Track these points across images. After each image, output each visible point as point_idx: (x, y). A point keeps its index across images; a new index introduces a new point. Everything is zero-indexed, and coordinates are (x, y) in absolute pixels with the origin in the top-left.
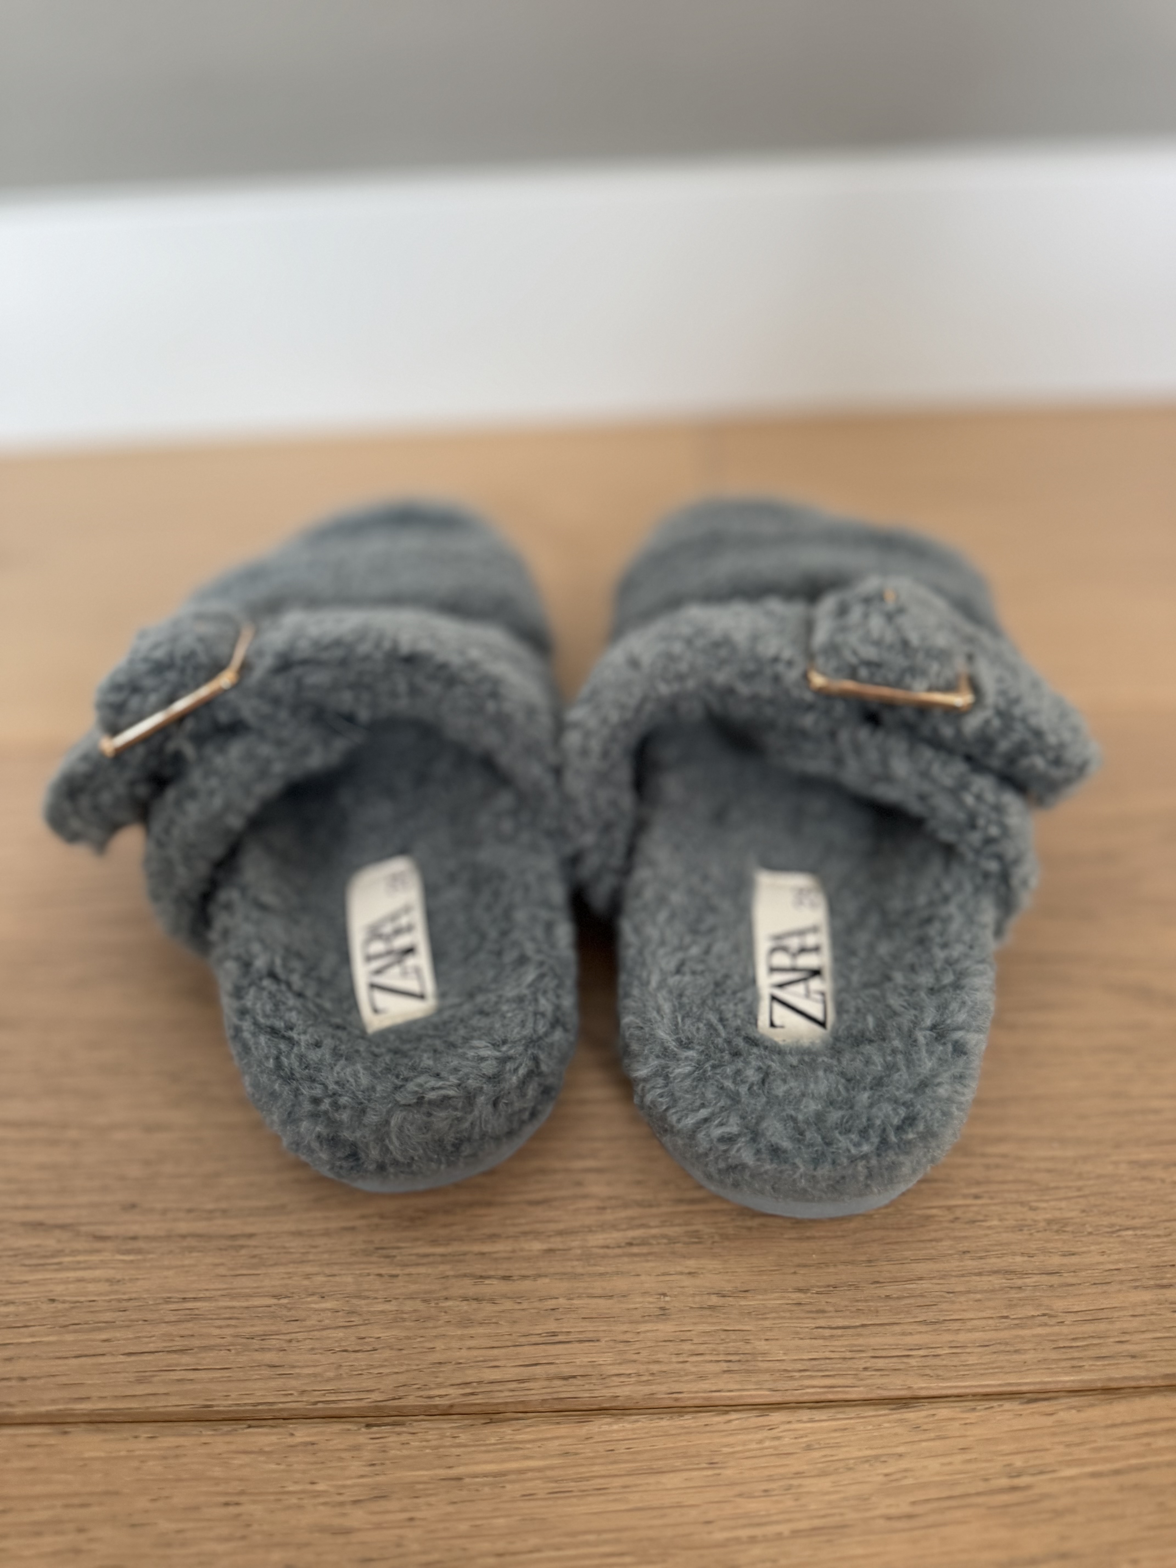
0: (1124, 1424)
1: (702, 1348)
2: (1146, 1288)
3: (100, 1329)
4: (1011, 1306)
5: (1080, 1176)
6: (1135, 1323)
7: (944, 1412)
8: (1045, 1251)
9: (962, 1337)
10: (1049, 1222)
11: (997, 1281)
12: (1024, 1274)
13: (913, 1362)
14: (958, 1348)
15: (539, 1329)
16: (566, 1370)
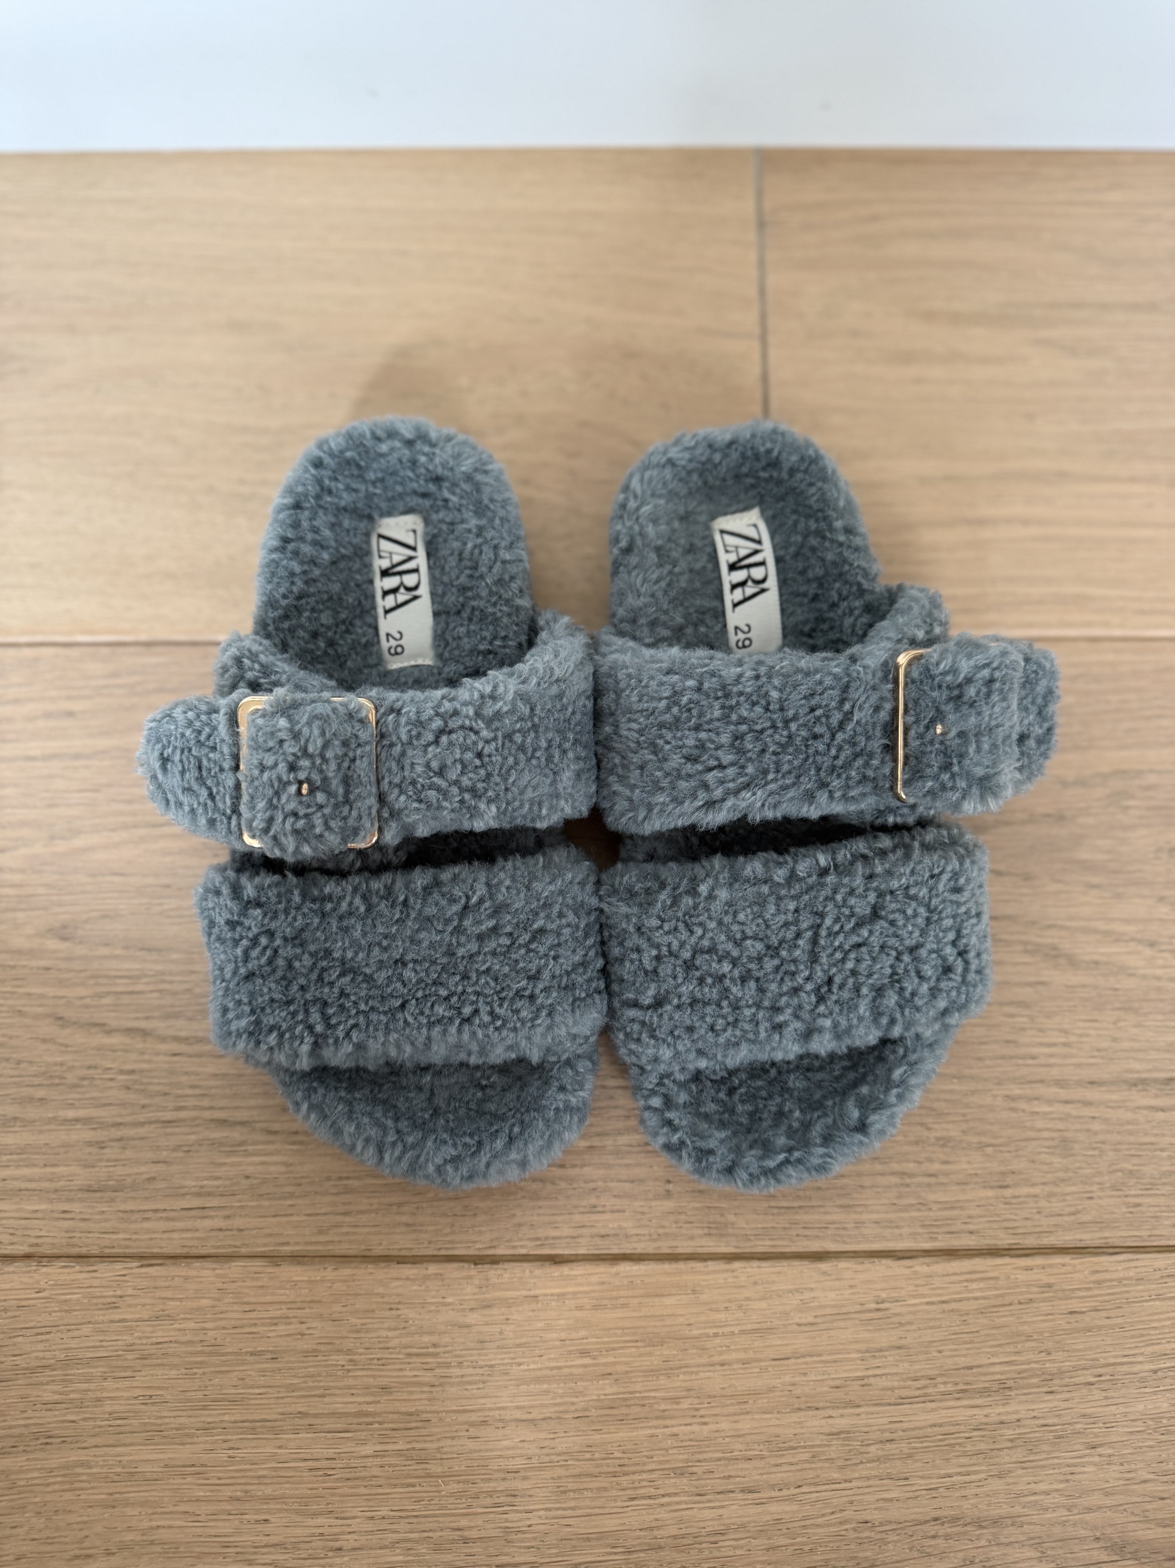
0: (955, 1274)
1: (692, 1219)
2: (992, 1187)
3: (285, 1198)
4: (900, 1196)
5: (967, 1106)
6: (978, 1211)
7: (843, 1264)
8: (930, 1160)
9: (865, 1217)
10: (938, 1139)
11: (894, 1180)
12: (911, 1175)
13: (829, 1232)
14: (859, 1224)
15: (584, 1203)
16: (603, 1231)
